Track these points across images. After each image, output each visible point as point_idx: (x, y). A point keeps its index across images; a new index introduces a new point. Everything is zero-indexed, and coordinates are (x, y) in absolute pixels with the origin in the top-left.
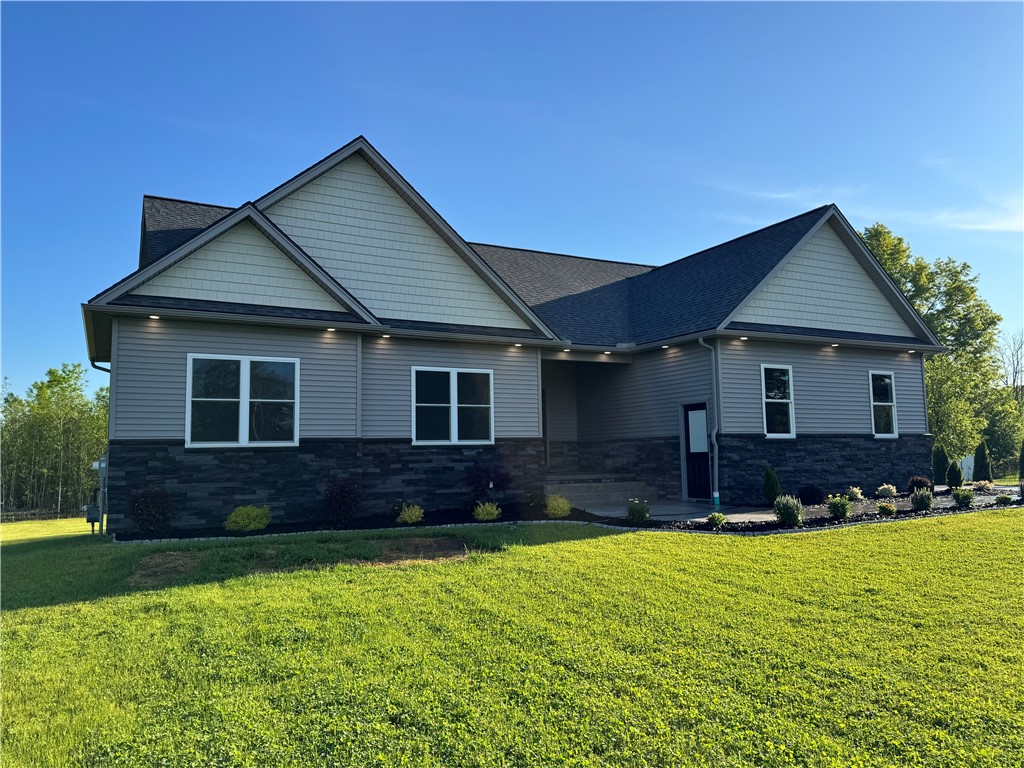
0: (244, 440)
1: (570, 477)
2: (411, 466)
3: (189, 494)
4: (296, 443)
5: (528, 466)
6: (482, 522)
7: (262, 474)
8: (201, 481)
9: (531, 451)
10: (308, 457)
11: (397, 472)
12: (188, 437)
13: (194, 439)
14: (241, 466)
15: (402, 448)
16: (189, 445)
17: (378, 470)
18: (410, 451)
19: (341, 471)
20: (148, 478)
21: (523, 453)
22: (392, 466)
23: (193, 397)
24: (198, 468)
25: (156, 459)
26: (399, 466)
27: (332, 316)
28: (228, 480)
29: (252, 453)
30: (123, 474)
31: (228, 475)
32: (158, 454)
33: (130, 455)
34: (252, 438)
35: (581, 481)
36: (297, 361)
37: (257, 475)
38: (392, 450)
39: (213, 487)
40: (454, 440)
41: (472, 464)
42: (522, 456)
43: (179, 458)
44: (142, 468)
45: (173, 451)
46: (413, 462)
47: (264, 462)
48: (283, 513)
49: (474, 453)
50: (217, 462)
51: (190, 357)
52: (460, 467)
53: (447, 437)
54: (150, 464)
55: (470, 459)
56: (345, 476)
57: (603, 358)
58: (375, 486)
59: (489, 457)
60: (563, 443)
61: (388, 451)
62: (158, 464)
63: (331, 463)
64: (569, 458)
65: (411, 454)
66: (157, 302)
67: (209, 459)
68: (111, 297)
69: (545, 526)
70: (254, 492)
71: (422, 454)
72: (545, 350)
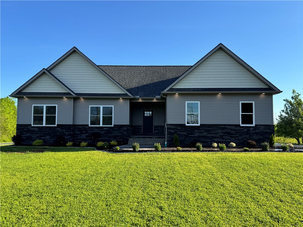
0: (44, 125)
2: (88, 132)
3: (32, 137)
4: (56, 125)
5: (124, 133)
7: (48, 133)
8: (35, 134)
9: (125, 128)
10: (59, 129)
11: (84, 133)
14: (43, 131)
15: (86, 127)
16: (32, 125)
17: (79, 133)
18: (88, 128)
19: (67, 133)
20: (24, 133)
21: (122, 129)
22: (83, 132)
24: (34, 131)
25: (25, 129)
26: (85, 132)
28: (40, 134)
29: (46, 128)
30: (19, 132)
31: (41, 133)
32: (26, 128)
33: (21, 128)
34: (46, 124)
37: (47, 133)
38: (83, 128)
39: (37, 135)
40: (101, 125)
41: (106, 132)
43: (30, 128)
44: (23, 130)
45: (29, 127)
46: (89, 131)
47: (49, 130)
48: (53, 142)
49: (107, 129)
50: (38, 130)
51: (33, 105)
52: (103, 132)
53: (99, 124)
54: (24, 130)
55: (105, 130)
56: (68, 134)
58: (78, 137)
59: (111, 130)
61: (82, 128)
62: (26, 130)
63: (64, 130)
65: (88, 129)
66: (26, 94)
67: (36, 129)
70: (46, 137)
71: (92, 129)
72: (130, 99)
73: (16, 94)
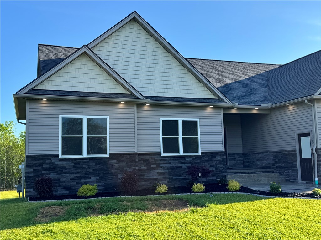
0: (85, 154)
1: (240, 171)
2: (161, 165)
3: (61, 179)
4: (108, 155)
5: (218, 166)
6: (196, 193)
7: (93, 170)
8: (66, 173)
9: (219, 158)
10: (113, 162)
11: (154, 169)
12: (60, 153)
13: (63, 154)
14: (84, 166)
15: (157, 157)
16: (61, 157)
17: (145, 168)
18: (161, 158)
19: (129, 168)
20: (43, 172)
21: (215, 159)
22: (152, 166)
23: (62, 135)
24: (64, 168)
25: (47, 164)
26: (155, 166)
27: (123, 96)
28: (78, 173)
29: (88, 160)
30: (32, 170)
31: (78, 171)
32: (48, 161)
33: (35, 162)
34: (88, 153)
35: (245, 173)
36: (108, 117)
37: (91, 170)
38: (152, 158)
39: (72, 176)
40: (181, 153)
41: (190, 164)
42: (215, 160)
43: (56, 163)
44: (40, 168)
45: (54, 160)
46: (162, 164)
47: (94, 164)
48: (103, 188)
49: (191, 159)
50: (73, 164)
51: (61, 117)
52: (184, 166)
53: (178, 151)
54: (44, 166)
55: (189, 163)
56: (131, 170)
57: (255, 112)
58: (144, 175)
59: (198, 161)
60: (235, 154)
61: (150, 159)
62: (48, 166)
63: (124, 164)
64: (239, 162)
65: (161, 160)
66: (45, 92)
67: (70, 163)
68: (26, 91)
69: (227, 195)
70: (90, 178)
71: (166, 160)
72: (225, 108)
73: (28, 92)
